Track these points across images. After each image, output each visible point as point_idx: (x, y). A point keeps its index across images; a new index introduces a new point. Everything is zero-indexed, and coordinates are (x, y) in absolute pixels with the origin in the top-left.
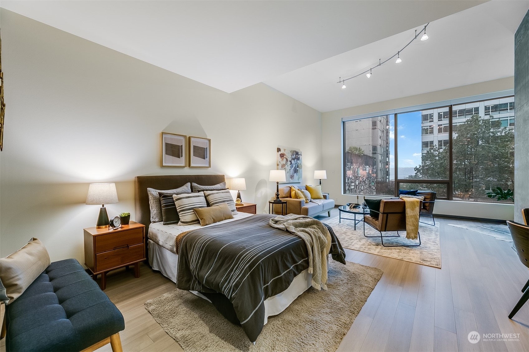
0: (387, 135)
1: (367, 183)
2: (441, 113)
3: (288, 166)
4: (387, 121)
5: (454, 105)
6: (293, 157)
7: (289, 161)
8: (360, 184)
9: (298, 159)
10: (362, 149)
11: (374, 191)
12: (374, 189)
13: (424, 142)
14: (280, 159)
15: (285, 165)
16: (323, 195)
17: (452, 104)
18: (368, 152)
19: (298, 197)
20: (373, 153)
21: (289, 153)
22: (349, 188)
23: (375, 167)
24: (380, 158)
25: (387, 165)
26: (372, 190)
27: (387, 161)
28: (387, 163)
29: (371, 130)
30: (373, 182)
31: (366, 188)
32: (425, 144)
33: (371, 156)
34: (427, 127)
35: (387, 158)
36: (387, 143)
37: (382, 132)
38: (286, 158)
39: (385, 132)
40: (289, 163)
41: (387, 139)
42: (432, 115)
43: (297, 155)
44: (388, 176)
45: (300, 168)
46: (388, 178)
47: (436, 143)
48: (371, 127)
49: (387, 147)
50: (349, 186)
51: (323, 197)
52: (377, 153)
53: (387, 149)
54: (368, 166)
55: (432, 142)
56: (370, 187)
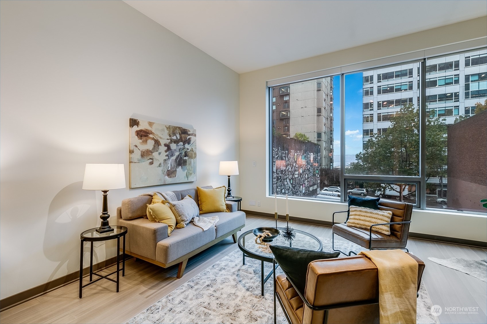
0: (331, 123)
1: (311, 171)
2: (380, 103)
3: (160, 154)
4: (331, 109)
5: (429, 58)
6: (174, 138)
7: (163, 145)
8: (305, 173)
9: (188, 142)
10: (307, 136)
11: (318, 179)
12: (319, 177)
13: (365, 130)
14: (137, 141)
15: (152, 152)
16: (227, 205)
17: (426, 57)
18: (313, 138)
19: (155, 218)
20: (318, 141)
21: (163, 130)
22: (292, 177)
23: (319, 154)
24: (324, 145)
25: (331, 152)
26: (316, 178)
27: (331, 148)
28: (331, 151)
29: (316, 116)
30: (317, 170)
31: (310, 177)
32: (366, 132)
33: (316, 143)
34: (368, 116)
35: (331, 145)
36: (331, 131)
37: (326, 119)
38: (153, 139)
39: (329, 119)
40: (163, 148)
41: (331, 126)
42: (372, 103)
43: (183, 135)
44: (331, 164)
45: (191, 157)
46: (331, 165)
47: (375, 131)
48: (316, 114)
49: (331, 134)
50: (293, 175)
51: (225, 207)
52: (321, 140)
53: (331, 136)
54: (312, 154)
55: (372, 131)
56: (314, 175)
